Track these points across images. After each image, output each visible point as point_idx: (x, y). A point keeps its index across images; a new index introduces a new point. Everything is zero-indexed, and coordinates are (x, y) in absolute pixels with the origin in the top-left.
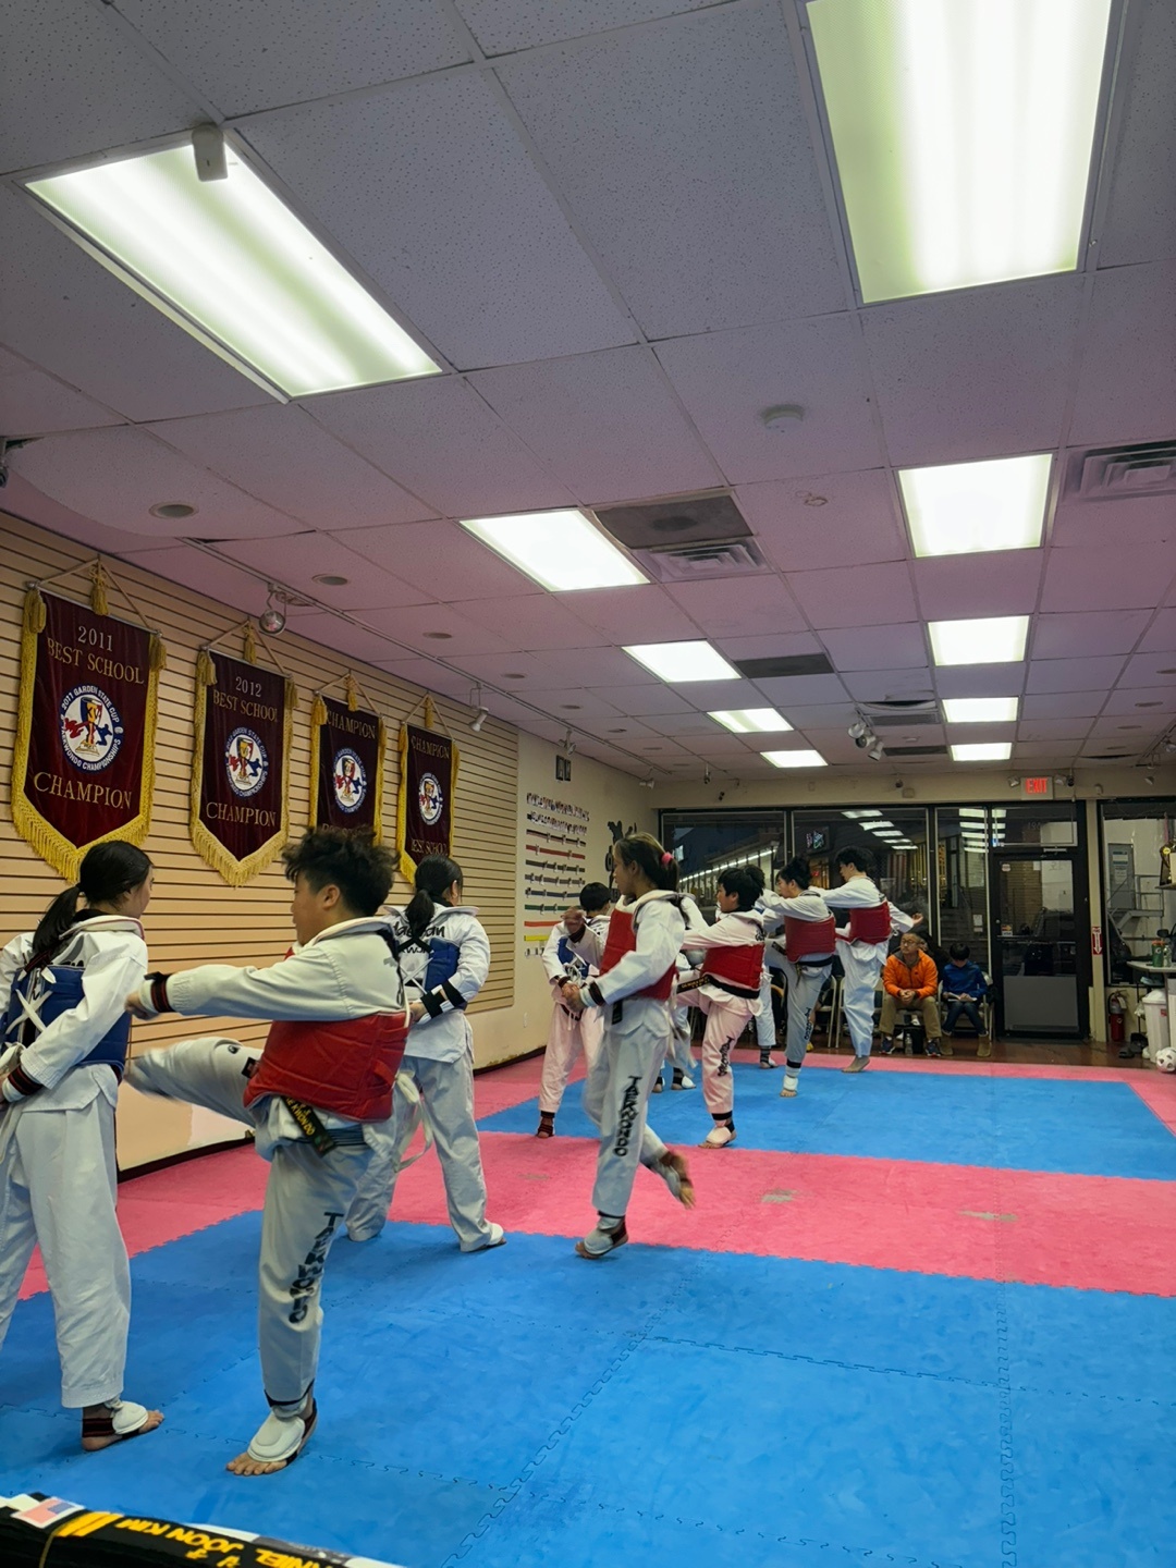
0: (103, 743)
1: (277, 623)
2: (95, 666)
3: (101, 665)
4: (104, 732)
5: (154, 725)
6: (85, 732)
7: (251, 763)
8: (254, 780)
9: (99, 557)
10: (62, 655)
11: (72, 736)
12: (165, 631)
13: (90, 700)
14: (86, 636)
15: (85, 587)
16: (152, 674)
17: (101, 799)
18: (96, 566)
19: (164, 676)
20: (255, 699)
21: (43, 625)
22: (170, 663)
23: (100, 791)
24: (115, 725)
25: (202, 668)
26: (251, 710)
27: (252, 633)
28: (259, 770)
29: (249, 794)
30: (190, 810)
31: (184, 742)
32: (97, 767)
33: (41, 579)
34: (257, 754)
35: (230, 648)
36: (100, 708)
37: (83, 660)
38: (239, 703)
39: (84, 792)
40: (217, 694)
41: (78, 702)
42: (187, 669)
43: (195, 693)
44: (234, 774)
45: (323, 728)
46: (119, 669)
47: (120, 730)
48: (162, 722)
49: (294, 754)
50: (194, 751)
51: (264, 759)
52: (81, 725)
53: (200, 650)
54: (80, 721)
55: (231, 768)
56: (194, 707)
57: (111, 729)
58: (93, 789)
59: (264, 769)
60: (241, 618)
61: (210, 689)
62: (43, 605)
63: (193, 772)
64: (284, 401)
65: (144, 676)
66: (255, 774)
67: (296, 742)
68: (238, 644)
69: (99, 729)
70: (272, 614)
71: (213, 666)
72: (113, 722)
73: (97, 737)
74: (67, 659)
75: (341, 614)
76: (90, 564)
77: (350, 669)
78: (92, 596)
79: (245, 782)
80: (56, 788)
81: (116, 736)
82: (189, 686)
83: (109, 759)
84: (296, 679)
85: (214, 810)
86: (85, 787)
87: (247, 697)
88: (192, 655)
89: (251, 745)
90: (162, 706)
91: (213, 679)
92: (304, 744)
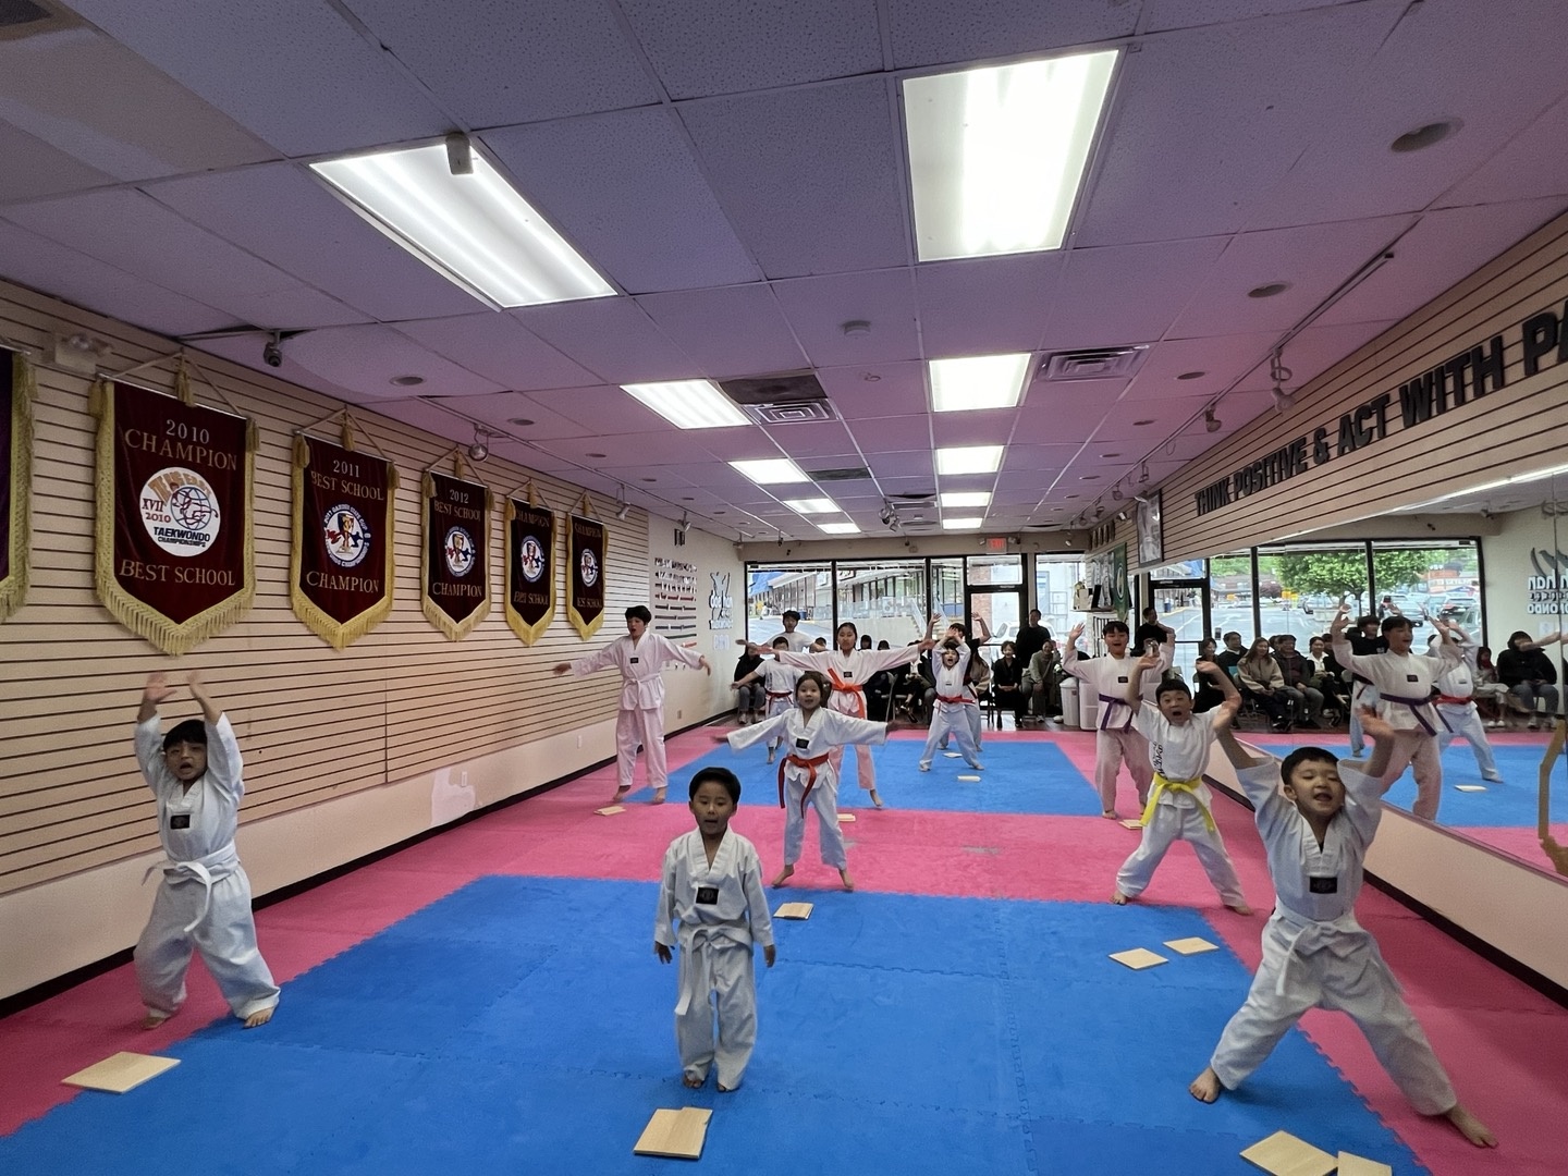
0: (356, 545)
1: (481, 453)
2: (347, 489)
3: (351, 488)
4: (356, 538)
5: (393, 529)
6: (342, 539)
7: (463, 552)
8: (465, 564)
9: (346, 408)
10: (322, 483)
11: (333, 543)
12: (398, 460)
13: (344, 515)
14: (339, 468)
15: (337, 430)
16: (389, 492)
17: (357, 587)
18: (344, 414)
19: (398, 493)
20: (464, 505)
21: (308, 461)
22: (403, 483)
23: (355, 581)
24: (364, 532)
25: (425, 485)
26: (461, 513)
27: (460, 457)
28: (469, 557)
29: (462, 574)
30: (421, 589)
31: (415, 540)
32: (352, 564)
33: (304, 427)
34: (466, 545)
35: (444, 469)
36: (352, 520)
37: (338, 485)
38: (453, 508)
39: (344, 584)
40: (437, 503)
41: (335, 517)
42: (414, 486)
43: (421, 504)
44: (451, 561)
45: (514, 524)
46: (365, 490)
47: (368, 535)
48: (398, 527)
49: (493, 543)
50: (422, 547)
51: (472, 549)
52: (338, 534)
53: (423, 472)
54: (338, 531)
55: (449, 556)
56: (421, 514)
57: (361, 535)
58: (350, 580)
59: (473, 555)
60: (451, 446)
61: (432, 501)
62: (307, 447)
63: (422, 562)
64: (498, 310)
65: (384, 494)
66: (466, 560)
67: (494, 534)
68: (450, 465)
69: (352, 536)
70: (478, 448)
71: (433, 483)
72: (363, 530)
73: (351, 541)
74: (326, 485)
75: (526, 442)
76: (339, 414)
77: (531, 478)
78: (343, 437)
79: (459, 566)
80: (324, 582)
81: (365, 540)
82: (416, 499)
83: (361, 557)
84: (493, 488)
85: (438, 589)
86: (344, 580)
87: (458, 504)
88: (417, 476)
89: (462, 539)
90: (398, 515)
91: (434, 494)
92: (500, 535)
